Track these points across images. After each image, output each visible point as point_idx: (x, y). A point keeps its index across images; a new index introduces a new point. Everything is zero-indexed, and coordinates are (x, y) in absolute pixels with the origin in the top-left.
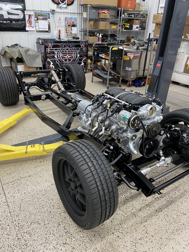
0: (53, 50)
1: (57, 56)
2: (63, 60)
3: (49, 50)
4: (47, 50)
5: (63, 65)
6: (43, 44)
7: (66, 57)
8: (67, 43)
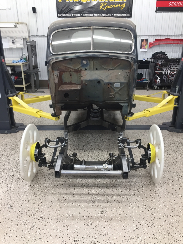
0: (162, 67)
1: (165, 73)
2: (170, 76)
3: (158, 67)
5: (169, 80)
6: (154, 62)
7: (174, 73)
8: (176, 61)
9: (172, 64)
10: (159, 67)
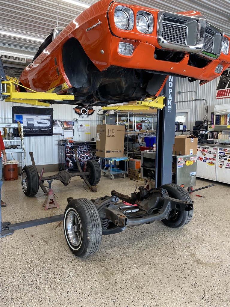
0: (72, 150)
2: (81, 159)
4: (67, 150)
6: (64, 146)
7: (84, 156)
8: (85, 144)
9: (82, 147)
10: (70, 150)
